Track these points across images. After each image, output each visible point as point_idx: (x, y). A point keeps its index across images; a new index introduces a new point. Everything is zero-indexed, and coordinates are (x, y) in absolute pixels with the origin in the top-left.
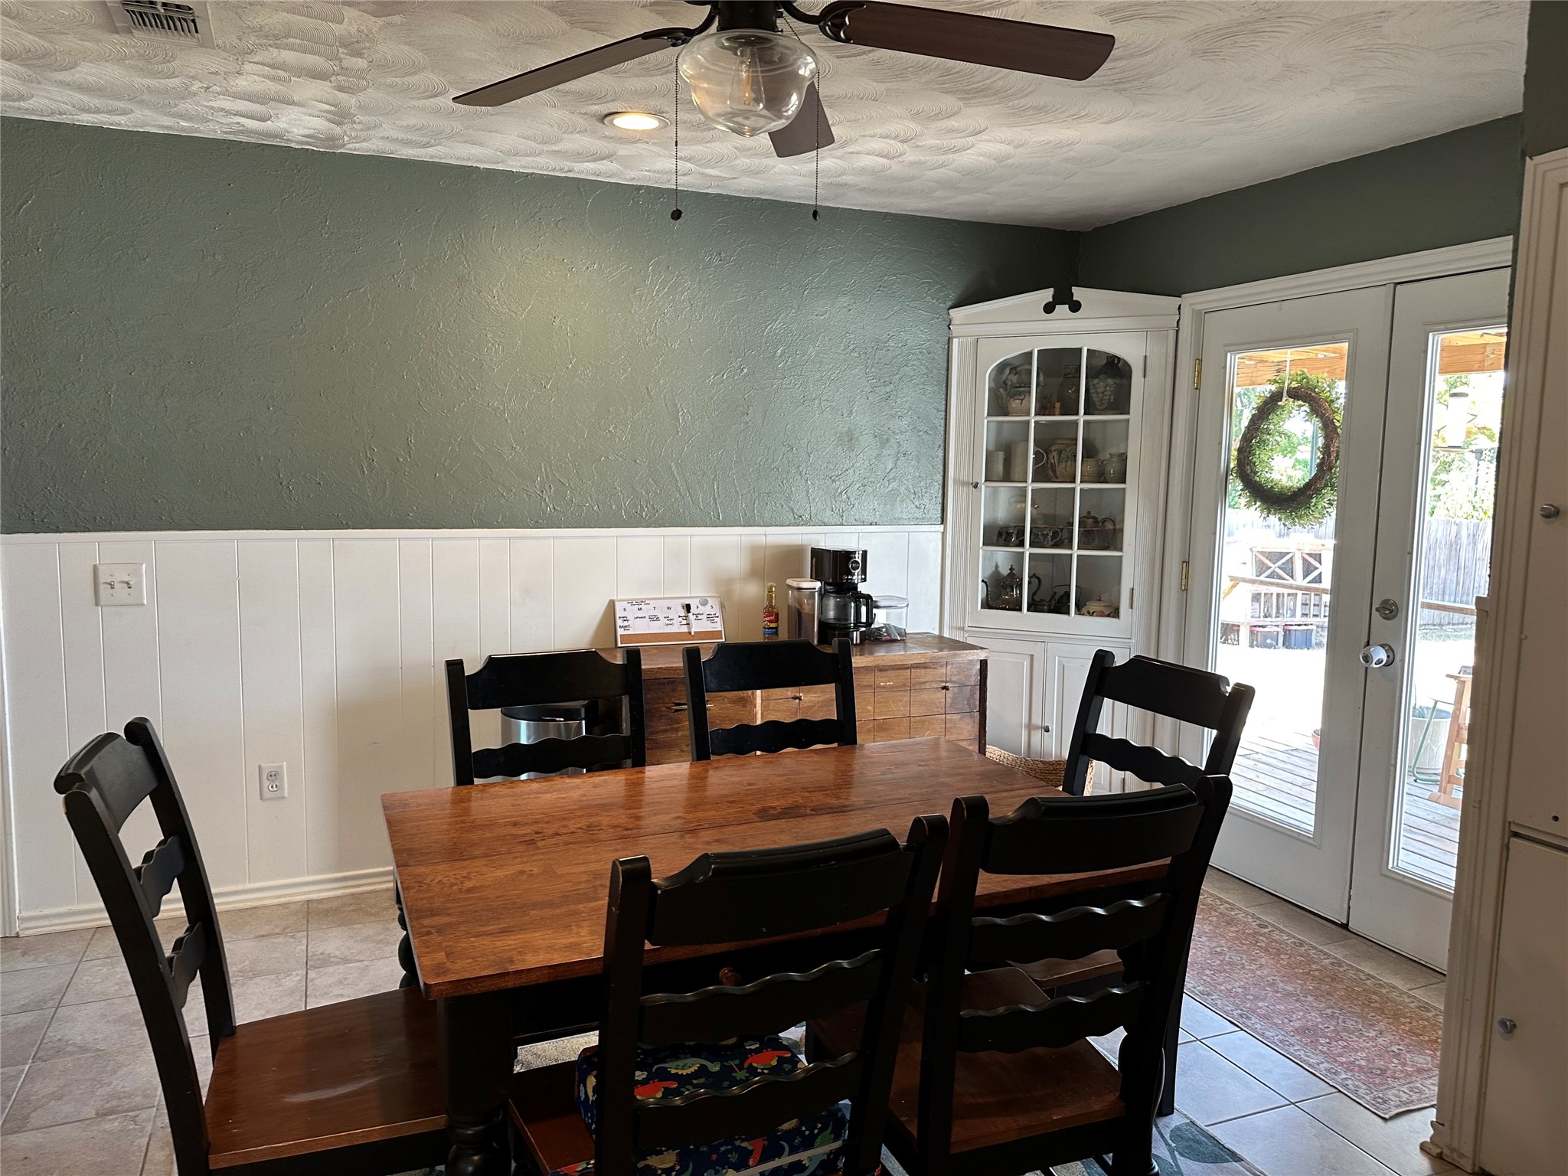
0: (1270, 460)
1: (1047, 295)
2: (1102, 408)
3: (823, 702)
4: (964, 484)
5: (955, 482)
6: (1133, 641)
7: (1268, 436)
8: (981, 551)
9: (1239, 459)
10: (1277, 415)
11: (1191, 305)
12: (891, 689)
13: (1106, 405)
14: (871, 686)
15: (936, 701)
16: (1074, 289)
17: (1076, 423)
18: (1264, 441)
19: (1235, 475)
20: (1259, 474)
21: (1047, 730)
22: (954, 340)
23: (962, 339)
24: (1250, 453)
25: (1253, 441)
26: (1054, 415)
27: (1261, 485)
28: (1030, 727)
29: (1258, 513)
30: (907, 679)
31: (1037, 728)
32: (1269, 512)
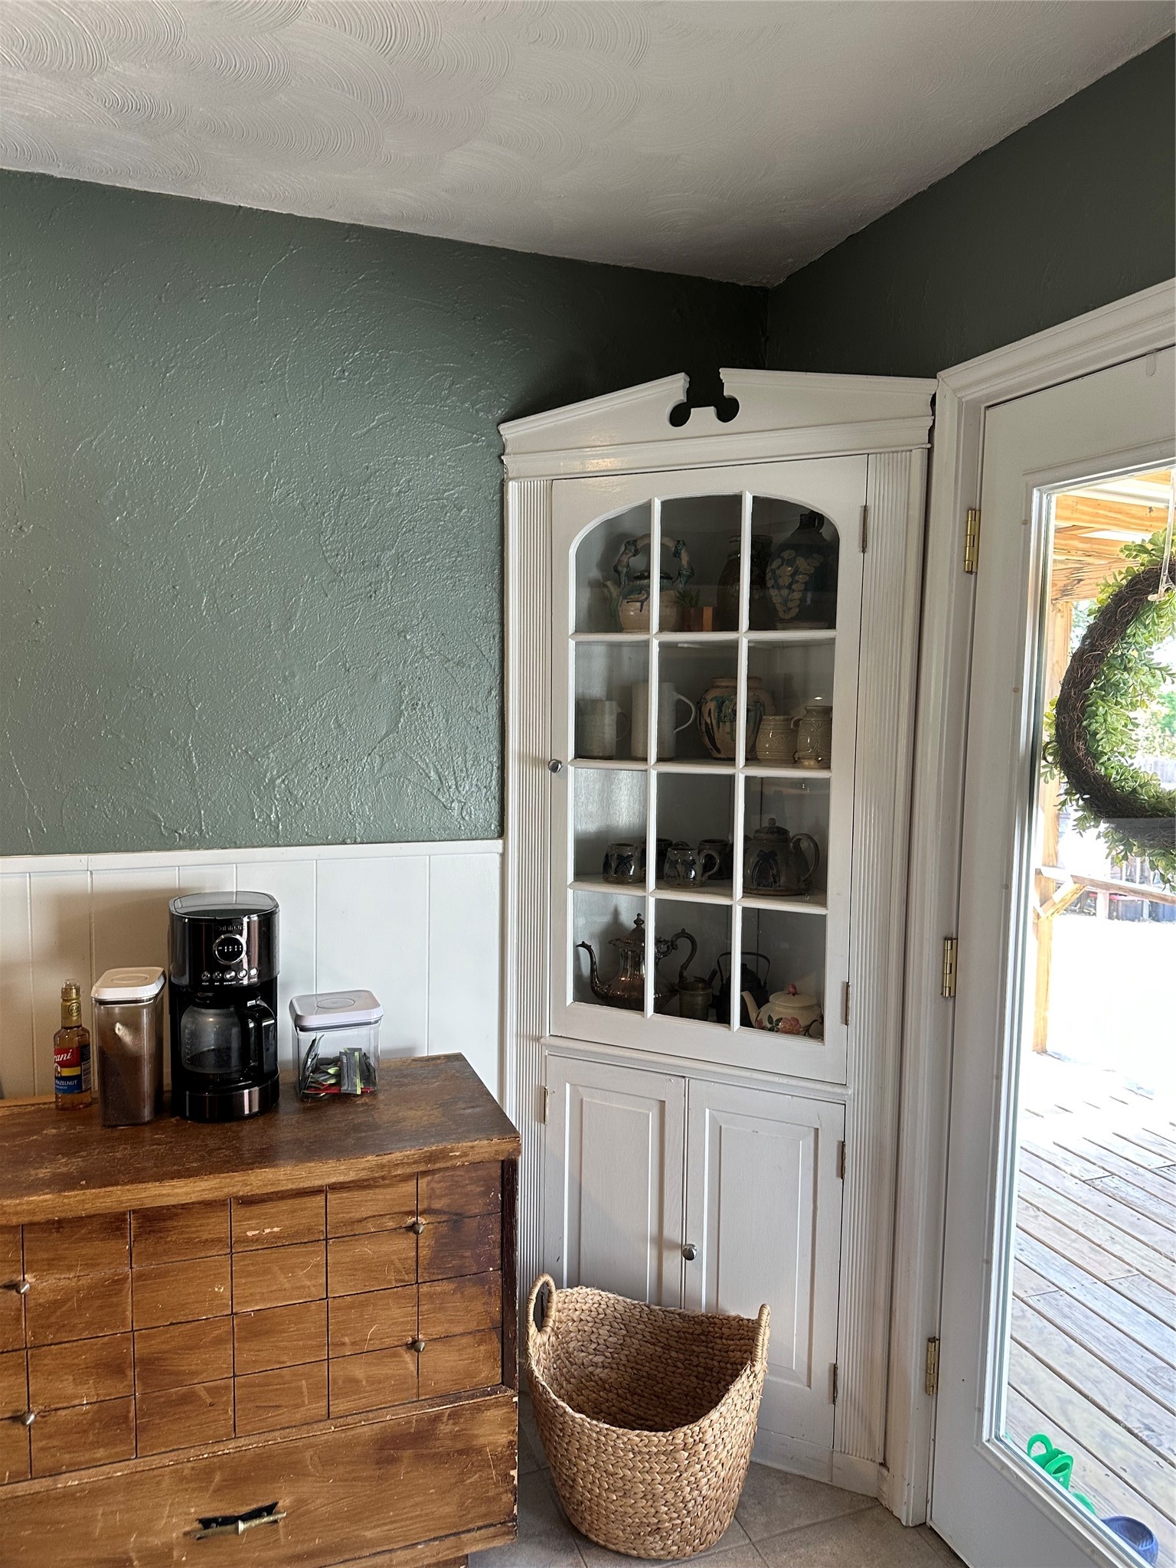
0: (1130, 727)
1: (674, 387)
2: (787, 617)
3: (90, 1288)
4: (537, 762)
5: (522, 758)
6: (850, 1092)
7: (1126, 675)
8: (570, 892)
9: (1059, 725)
10: (1146, 627)
11: (954, 391)
12: (274, 1244)
13: (797, 610)
14: (220, 1240)
15: (394, 1257)
16: (725, 374)
17: (734, 646)
18: (1116, 685)
19: (1050, 759)
20: (1105, 758)
21: (689, 1256)
22: (510, 483)
23: (527, 483)
24: (1083, 712)
25: (1092, 685)
26: (701, 629)
27: (1108, 785)
28: (661, 1243)
29: (1102, 845)
30: (317, 1215)
31: (673, 1246)
32: (1128, 847)
